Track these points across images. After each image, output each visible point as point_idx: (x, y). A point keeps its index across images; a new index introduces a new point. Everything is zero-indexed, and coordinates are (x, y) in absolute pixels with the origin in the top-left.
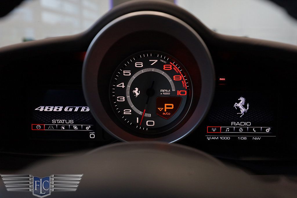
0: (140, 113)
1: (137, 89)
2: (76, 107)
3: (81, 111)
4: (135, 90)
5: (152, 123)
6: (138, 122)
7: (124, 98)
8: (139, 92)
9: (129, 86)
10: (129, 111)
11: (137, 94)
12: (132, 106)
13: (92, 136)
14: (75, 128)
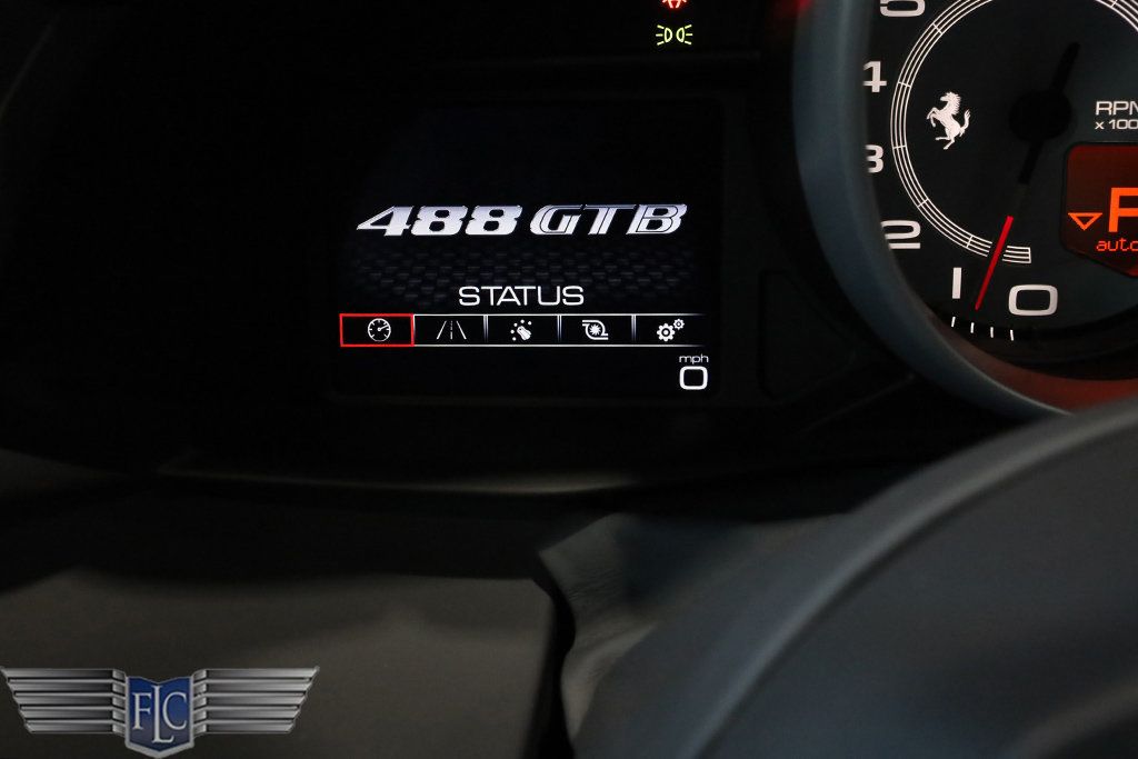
0: (971, 242)
1: (952, 100)
2: (602, 211)
3: (632, 230)
4: (941, 105)
5: (1040, 300)
6: (956, 294)
7: (879, 150)
8: (967, 116)
9: (906, 84)
10: (909, 229)
11: (954, 130)
12: (923, 202)
13: (694, 378)
14: (595, 330)
